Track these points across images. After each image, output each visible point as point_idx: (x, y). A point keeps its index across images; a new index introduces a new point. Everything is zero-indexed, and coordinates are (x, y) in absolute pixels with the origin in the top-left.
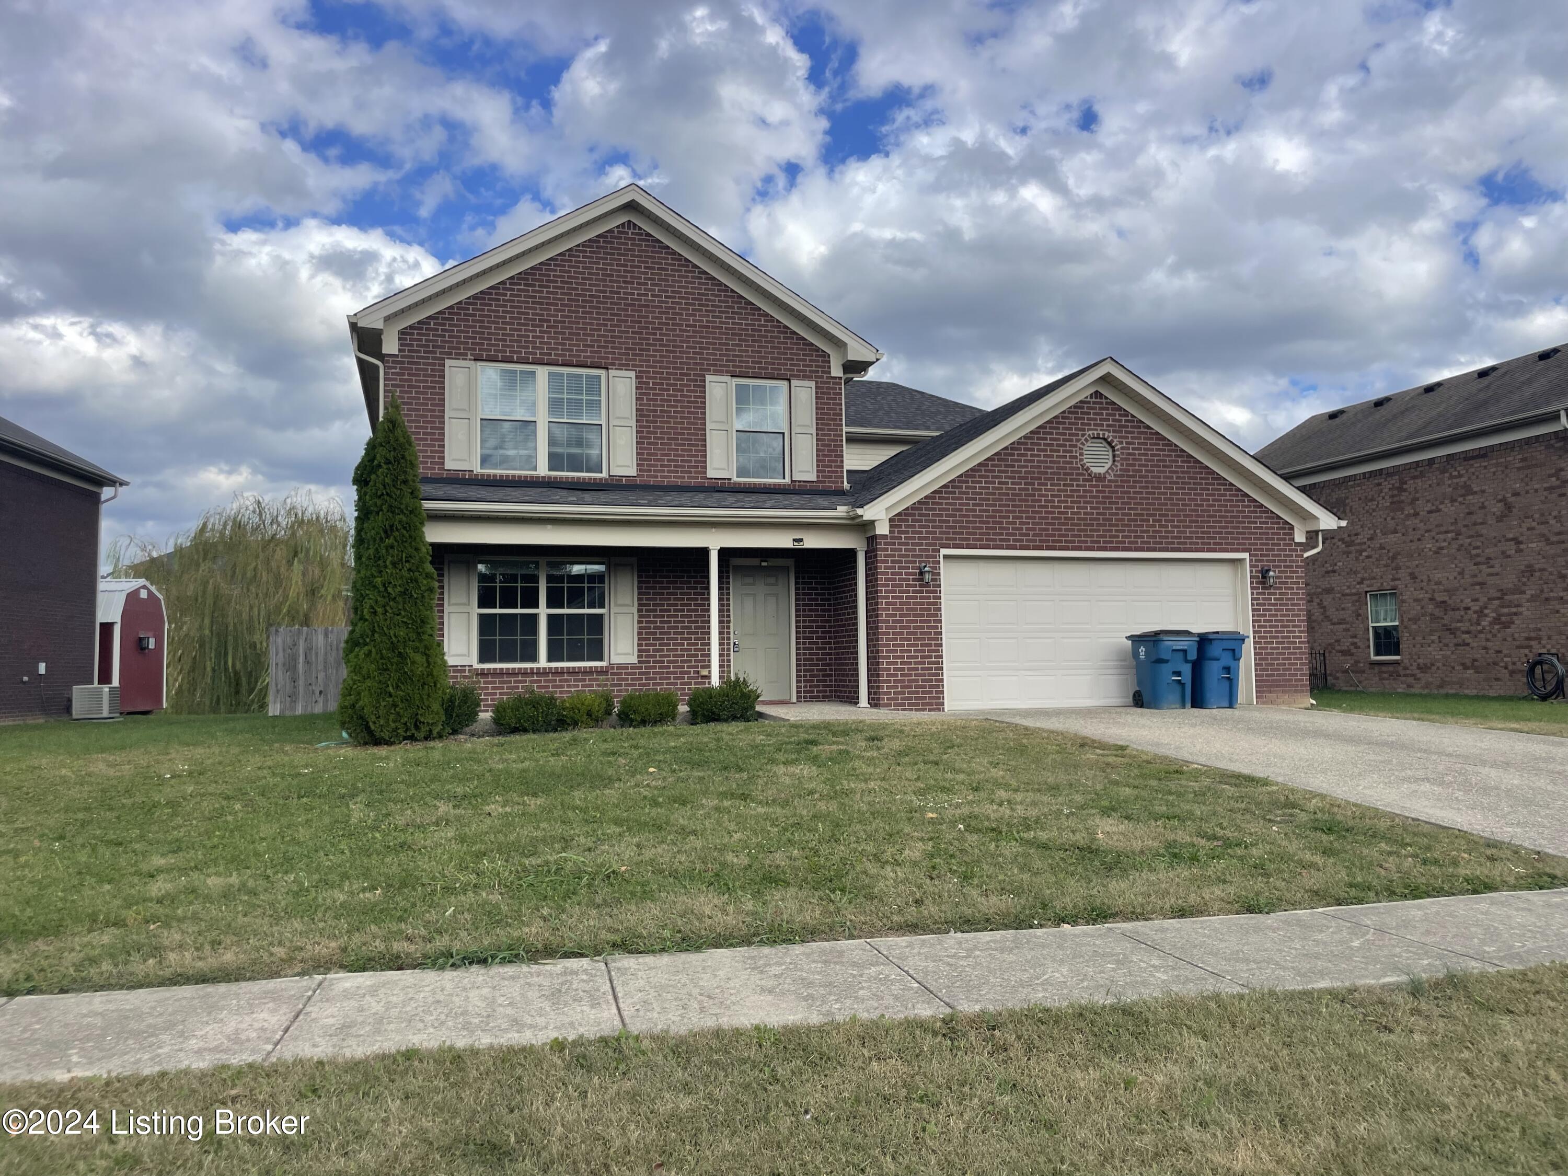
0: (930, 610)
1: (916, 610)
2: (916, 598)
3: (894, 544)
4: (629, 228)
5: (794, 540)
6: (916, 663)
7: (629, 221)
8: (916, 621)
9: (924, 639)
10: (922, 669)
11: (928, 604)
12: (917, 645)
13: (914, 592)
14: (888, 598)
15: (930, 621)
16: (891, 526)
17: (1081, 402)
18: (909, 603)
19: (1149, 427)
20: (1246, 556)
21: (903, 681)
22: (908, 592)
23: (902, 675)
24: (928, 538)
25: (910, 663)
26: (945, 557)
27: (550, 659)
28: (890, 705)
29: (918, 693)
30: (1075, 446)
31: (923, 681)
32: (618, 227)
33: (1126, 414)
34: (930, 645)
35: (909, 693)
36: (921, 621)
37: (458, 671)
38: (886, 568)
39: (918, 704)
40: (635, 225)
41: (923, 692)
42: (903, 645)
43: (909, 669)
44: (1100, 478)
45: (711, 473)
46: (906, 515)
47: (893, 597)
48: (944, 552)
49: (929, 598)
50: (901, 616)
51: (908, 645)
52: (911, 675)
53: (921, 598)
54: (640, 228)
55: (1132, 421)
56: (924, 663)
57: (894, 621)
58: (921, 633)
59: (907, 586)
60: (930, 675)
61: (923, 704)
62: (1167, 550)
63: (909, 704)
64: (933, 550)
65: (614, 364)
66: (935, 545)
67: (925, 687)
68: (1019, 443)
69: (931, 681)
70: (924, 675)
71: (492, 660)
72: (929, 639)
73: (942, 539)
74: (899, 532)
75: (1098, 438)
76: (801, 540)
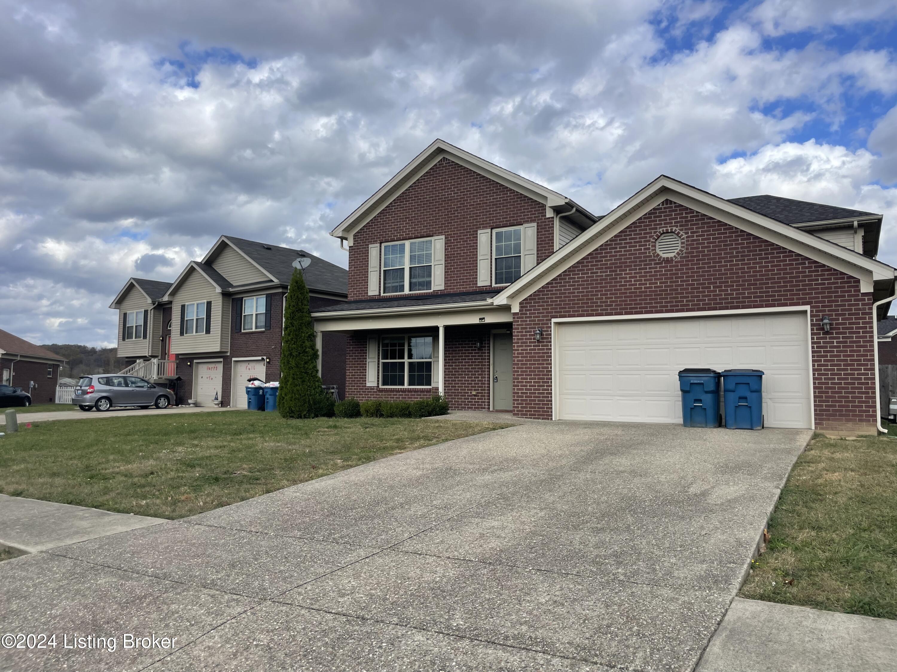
0: (544, 357)
1: (535, 357)
2: (535, 350)
3: (523, 318)
4: (444, 161)
5: (480, 319)
6: (534, 390)
7: (444, 158)
8: (535, 364)
9: (540, 375)
10: (538, 393)
11: (543, 353)
12: (535, 379)
13: (534, 346)
14: (518, 350)
15: (543, 364)
16: (521, 307)
17: (654, 209)
18: (531, 353)
19: (711, 218)
20: (807, 308)
21: (527, 400)
22: (531, 346)
23: (526, 397)
24: (543, 313)
25: (531, 390)
26: (556, 323)
27: (410, 384)
28: (518, 414)
29: (535, 408)
30: (649, 241)
31: (538, 401)
32: (439, 162)
33: (692, 211)
34: (544, 379)
35: (530, 408)
36: (538, 364)
37: (371, 389)
38: (517, 332)
39: (535, 415)
40: (447, 159)
41: (538, 408)
42: (527, 379)
43: (530, 393)
44: (668, 261)
45: (480, 284)
46: (530, 299)
47: (522, 350)
48: (554, 320)
49: (544, 349)
50: (526, 361)
51: (530, 379)
52: (531, 397)
53: (538, 349)
54: (449, 160)
55: (698, 216)
56: (539, 390)
57: (522, 364)
58: (538, 371)
59: (530, 342)
60: (543, 397)
61: (538, 415)
62: (727, 308)
63: (530, 415)
64: (547, 320)
65: (436, 233)
66: (548, 316)
67: (540, 404)
68: (606, 245)
69: (544, 401)
70: (539, 397)
71: (388, 385)
72: (543, 375)
73: (552, 312)
74: (526, 310)
75: (668, 232)
76: (484, 318)
